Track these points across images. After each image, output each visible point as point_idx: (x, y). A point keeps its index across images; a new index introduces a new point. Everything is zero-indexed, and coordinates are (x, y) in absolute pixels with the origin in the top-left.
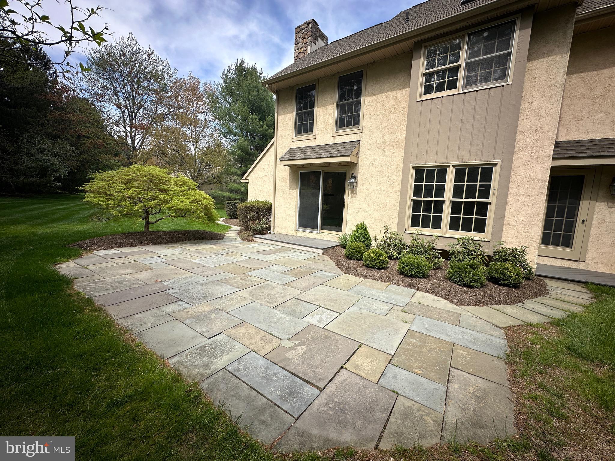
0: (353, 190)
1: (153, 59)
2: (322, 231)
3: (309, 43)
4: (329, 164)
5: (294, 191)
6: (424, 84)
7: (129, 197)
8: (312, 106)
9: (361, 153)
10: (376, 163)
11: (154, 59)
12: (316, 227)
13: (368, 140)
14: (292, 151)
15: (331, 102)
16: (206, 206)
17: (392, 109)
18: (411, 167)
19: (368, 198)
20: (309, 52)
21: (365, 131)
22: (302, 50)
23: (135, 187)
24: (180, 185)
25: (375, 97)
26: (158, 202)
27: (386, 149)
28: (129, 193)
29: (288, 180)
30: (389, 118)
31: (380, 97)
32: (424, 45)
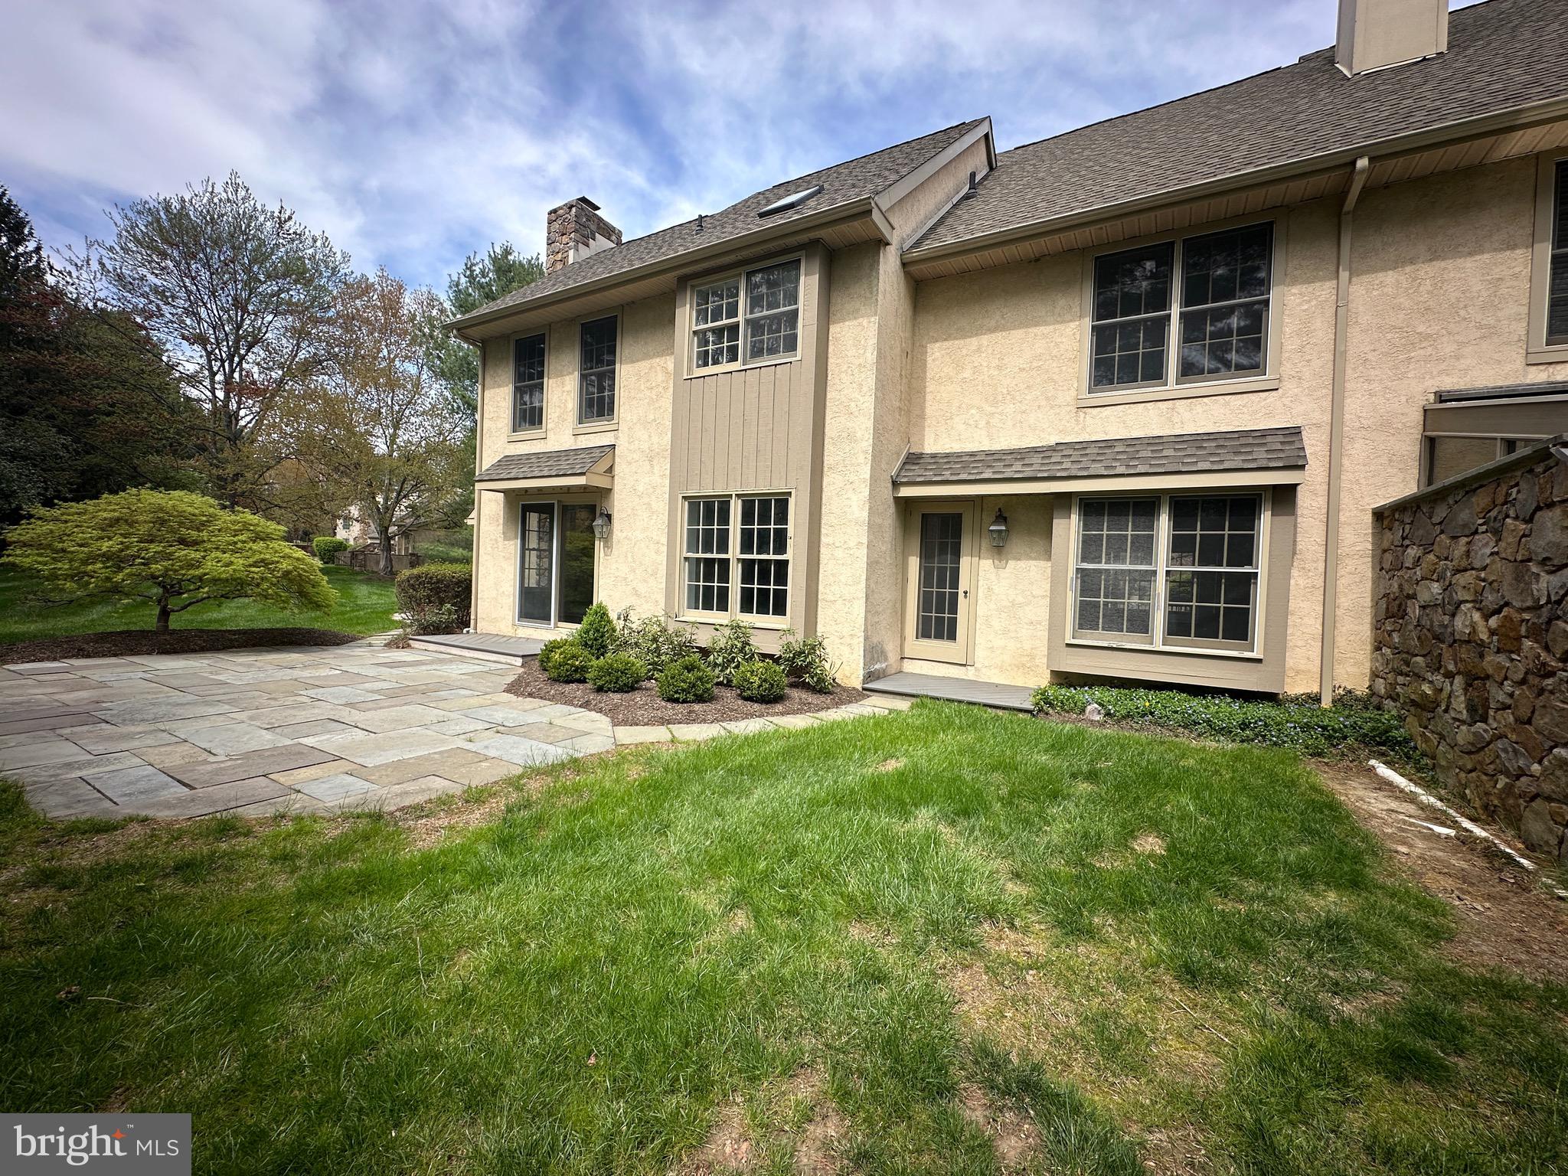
0: (607, 540)
1: (291, 232)
2: (561, 624)
3: (572, 244)
4: (568, 489)
5: (512, 542)
6: (696, 350)
7: (104, 555)
8: (541, 375)
9: (617, 469)
10: (641, 488)
11: (295, 233)
12: (547, 618)
13: (627, 445)
14: (507, 461)
15: (570, 370)
16: (287, 573)
17: (661, 389)
18: (680, 496)
19: (630, 555)
20: (571, 261)
21: (623, 427)
22: (560, 255)
23: (121, 534)
24: (235, 530)
25: (637, 365)
26: (173, 565)
27: (655, 462)
28: (105, 546)
29: (501, 521)
30: (657, 405)
31: (644, 365)
32: (690, 283)
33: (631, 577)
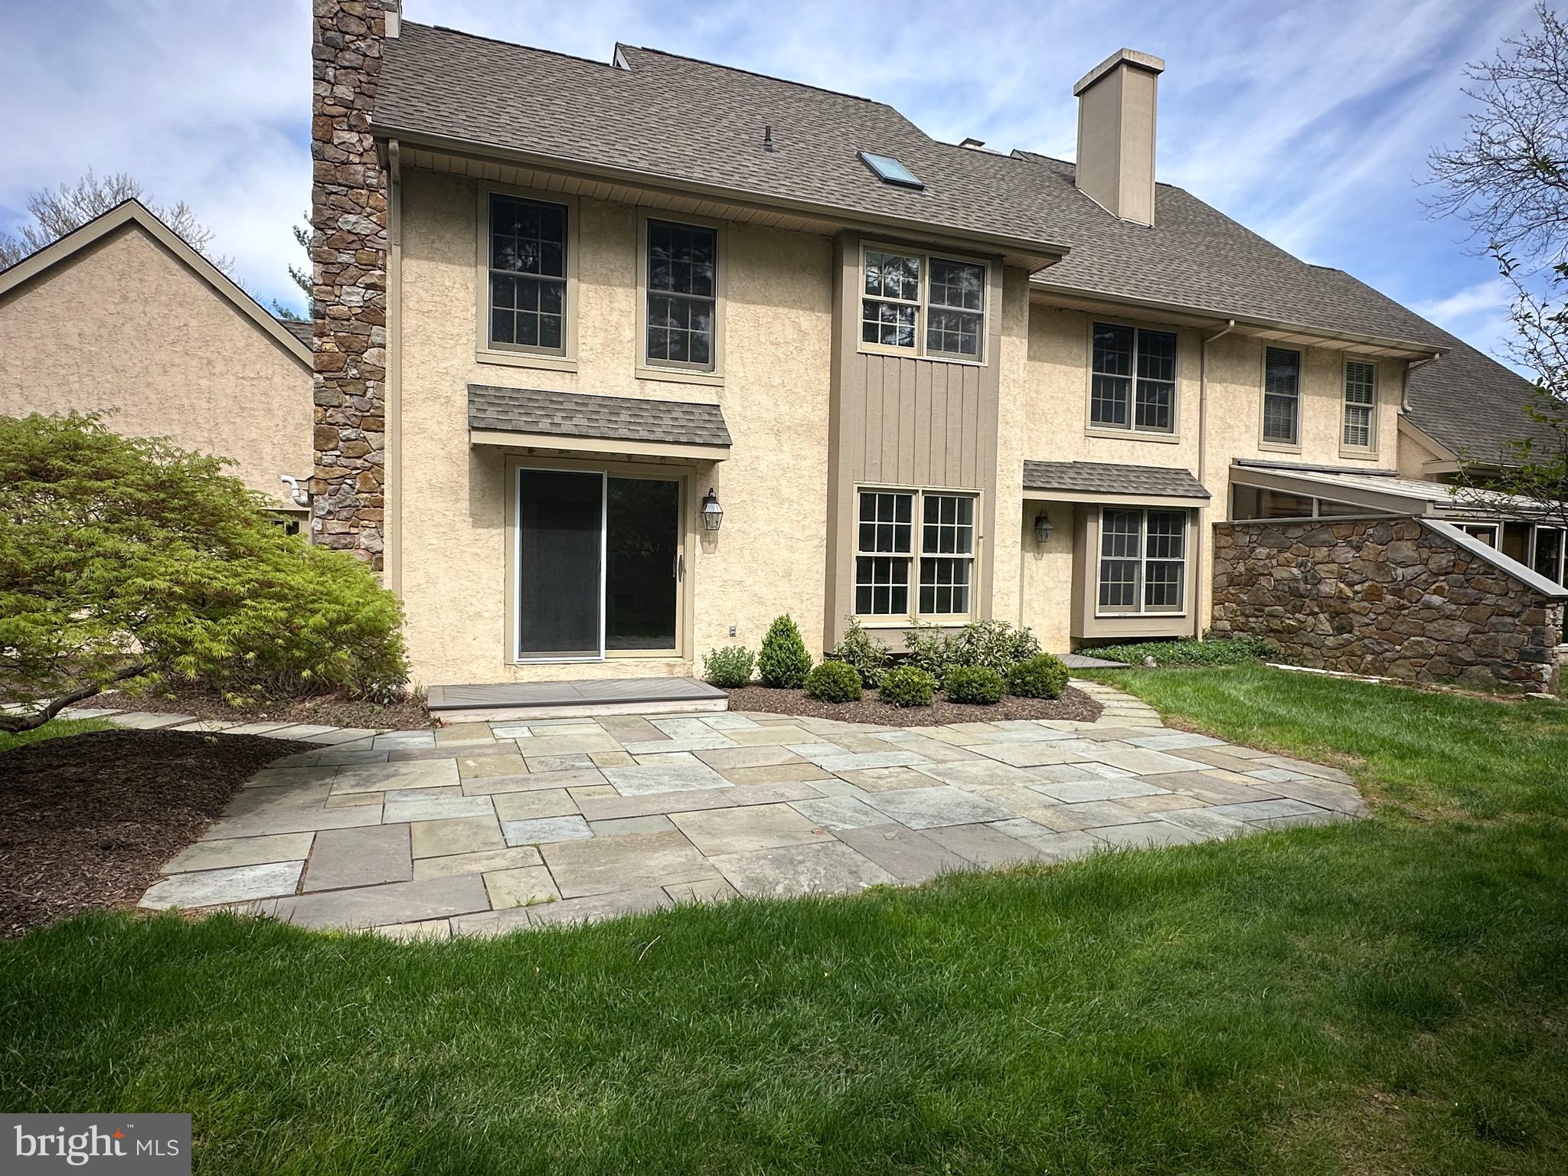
2: (611, 653)
4: (629, 459)
5: (494, 532)
6: (863, 320)
12: (594, 646)
13: (740, 409)
15: (627, 281)
18: (856, 487)
19: (746, 553)
21: (732, 384)
32: (861, 242)
33: (749, 582)
